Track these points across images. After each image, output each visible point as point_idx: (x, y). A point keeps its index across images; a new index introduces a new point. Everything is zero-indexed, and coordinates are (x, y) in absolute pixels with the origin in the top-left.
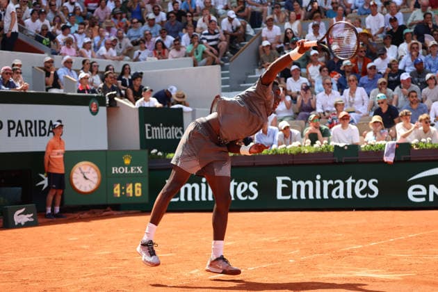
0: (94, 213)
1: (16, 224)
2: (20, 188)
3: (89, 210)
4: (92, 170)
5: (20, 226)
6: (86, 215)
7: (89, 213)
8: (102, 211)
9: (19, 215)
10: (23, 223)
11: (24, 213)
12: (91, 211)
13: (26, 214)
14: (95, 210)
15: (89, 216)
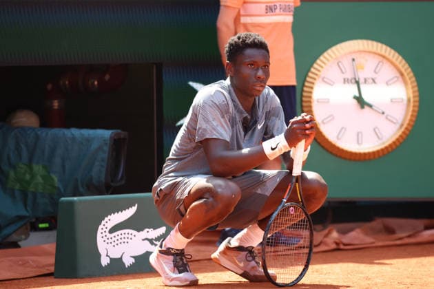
0: (390, 231)
1: (105, 261)
2: (106, 134)
3: (368, 219)
4: (387, 72)
5: (117, 270)
6: (356, 235)
7: (374, 232)
8: (420, 223)
9: (112, 231)
10: (128, 261)
11: (134, 224)
12: (378, 223)
13: (139, 229)
14: (393, 222)
15: (368, 240)
